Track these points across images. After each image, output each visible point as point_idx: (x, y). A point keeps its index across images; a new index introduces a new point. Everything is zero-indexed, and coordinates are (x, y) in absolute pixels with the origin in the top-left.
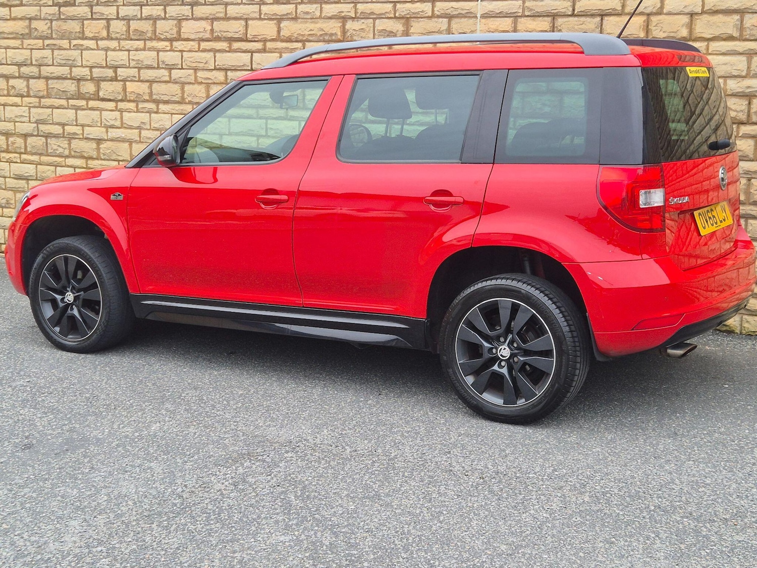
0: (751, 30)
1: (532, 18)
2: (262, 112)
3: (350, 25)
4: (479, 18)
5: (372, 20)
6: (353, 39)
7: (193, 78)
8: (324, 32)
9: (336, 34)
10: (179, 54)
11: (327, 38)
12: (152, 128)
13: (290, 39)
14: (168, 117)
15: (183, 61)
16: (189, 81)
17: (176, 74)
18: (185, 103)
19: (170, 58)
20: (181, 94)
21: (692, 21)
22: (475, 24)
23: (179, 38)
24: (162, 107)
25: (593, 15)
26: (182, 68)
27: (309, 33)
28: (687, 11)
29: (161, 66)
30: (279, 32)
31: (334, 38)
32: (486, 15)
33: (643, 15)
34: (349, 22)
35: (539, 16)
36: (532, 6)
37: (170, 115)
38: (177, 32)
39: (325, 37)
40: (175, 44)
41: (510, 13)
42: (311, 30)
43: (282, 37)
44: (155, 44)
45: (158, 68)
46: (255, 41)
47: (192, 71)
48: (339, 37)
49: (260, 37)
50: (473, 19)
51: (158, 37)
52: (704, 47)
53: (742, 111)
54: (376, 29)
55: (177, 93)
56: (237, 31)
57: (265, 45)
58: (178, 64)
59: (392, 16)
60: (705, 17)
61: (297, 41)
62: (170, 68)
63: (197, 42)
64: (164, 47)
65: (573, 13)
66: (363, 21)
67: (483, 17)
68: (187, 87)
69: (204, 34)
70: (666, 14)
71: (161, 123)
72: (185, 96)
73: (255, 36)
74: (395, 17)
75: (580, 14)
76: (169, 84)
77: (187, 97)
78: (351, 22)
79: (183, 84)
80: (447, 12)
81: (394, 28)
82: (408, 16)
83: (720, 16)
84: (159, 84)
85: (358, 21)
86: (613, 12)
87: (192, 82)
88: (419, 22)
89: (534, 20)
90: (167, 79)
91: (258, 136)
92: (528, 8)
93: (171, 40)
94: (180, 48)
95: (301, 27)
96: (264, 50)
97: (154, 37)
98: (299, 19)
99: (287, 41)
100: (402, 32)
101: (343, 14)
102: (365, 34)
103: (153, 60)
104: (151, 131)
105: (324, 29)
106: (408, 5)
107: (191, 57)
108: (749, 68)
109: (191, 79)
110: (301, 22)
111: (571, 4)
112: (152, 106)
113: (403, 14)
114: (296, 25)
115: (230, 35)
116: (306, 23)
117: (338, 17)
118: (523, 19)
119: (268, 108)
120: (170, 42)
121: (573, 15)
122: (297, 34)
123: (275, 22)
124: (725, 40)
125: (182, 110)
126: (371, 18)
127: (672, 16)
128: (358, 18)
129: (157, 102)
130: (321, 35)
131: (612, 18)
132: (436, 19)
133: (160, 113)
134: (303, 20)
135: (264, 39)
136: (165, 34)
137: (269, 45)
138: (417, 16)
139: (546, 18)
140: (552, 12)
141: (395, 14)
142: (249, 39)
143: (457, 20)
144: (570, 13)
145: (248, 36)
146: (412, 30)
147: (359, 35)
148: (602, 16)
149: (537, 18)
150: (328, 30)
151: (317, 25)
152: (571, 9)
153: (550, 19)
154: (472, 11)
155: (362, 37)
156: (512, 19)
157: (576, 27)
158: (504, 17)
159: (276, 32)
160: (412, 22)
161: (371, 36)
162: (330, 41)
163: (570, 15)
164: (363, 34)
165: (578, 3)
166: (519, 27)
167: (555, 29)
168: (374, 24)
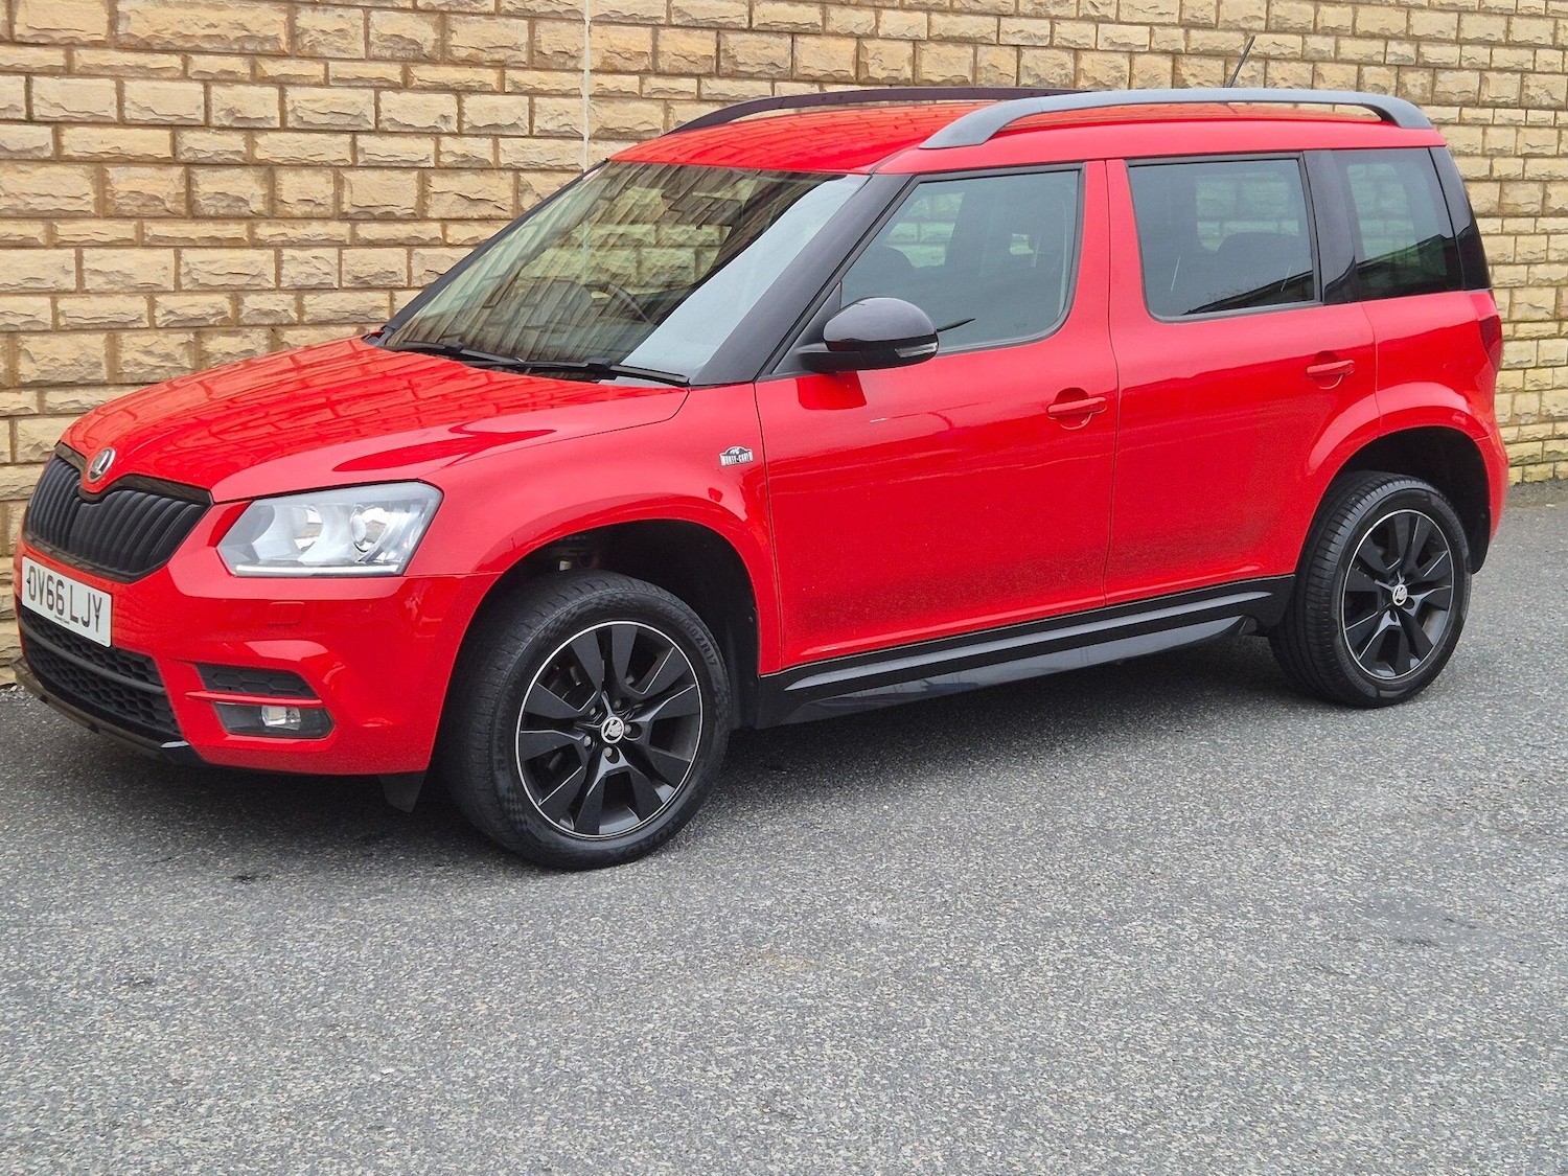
1: (684, 31)
2: (65, 230)
3: (305, 19)
4: (588, 23)
5: (360, 11)
6: (315, 52)
8: (246, 33)
9: (276, 39)
11: (250, 46)
13: (148, 44)
21: (914, 51)
22: (582, 35)
25: (779, 33)
27: (208, 32)
28: (909, 35)
30: (112, 25)
31: (268, 47)
32: (602, 19)
33: (851, 37)
34: (304, 12)
35: (694, 27)
36: (687, 8)
39: (247, 46)
41: (647, 19)
42: (212, 25)
43: (124, 39)
46: (37, 45)
48: (283, 45)
49: (57, 36)
50: (577, 25)
54: (372, 31)
57: (69, 57)
59: (408, 5)
60: (933, 47)
61: (164, 51)
65: (750, 26)
66: (340, 11)
67: (596, 21)
70: (882, 38)
73: (43, 33)
74: (416, 9)
75: (761, 28)
78: (310, 12)
80: (528, 6)
81: (418, 34)
82: (445, 9)
83: (952, 46)
85: (325, 10)
86: (811, 30)
88: (468, 23)
89: (688, 35)
91: (55, 292)
92: (679, 11)
95: (182, 17)
96: (68, 71)
99: (136, 49)
100: (433, 42)
102: (345, 41)
105: (248, 26)
111: (747, 9)
113: (435, 2)
114: (166, 10)
118: (667, 31)
119: (85, 217)
121: (750, 30)
122: (171, 35)
126: (358, 7)
127: (890, 42)
128: (328, 4)
130: (237, 39)
131: (807, 40)
132: (504, 20)
135: (67, 41)
137: (84, 57)
138: (466, 11)
139: (706, 33)
140: (719, 21)
142: (18, 39)
143: (547, 25)
144: (745, 26)
145: (18, 30)
146: (455, 40)
147: (331, 44)
148: (793, 34)
149: (691, 32)
150: (254, 27)
151: (224, 14)
152: (747, 18)
153: (713, 34)
154: (577, 7)
155: (338, 49)
156: (650, 29)
157: (758, 52)
158: (637, 24)
159: (106, 25)
160: (455, 22)
161: (361, 47)
162: (259, 54)
163: (744, 30)
164: (341, 43)
165: (756, 8)
166: (663, 46)
167: (722, 54)
168: (367, 20)
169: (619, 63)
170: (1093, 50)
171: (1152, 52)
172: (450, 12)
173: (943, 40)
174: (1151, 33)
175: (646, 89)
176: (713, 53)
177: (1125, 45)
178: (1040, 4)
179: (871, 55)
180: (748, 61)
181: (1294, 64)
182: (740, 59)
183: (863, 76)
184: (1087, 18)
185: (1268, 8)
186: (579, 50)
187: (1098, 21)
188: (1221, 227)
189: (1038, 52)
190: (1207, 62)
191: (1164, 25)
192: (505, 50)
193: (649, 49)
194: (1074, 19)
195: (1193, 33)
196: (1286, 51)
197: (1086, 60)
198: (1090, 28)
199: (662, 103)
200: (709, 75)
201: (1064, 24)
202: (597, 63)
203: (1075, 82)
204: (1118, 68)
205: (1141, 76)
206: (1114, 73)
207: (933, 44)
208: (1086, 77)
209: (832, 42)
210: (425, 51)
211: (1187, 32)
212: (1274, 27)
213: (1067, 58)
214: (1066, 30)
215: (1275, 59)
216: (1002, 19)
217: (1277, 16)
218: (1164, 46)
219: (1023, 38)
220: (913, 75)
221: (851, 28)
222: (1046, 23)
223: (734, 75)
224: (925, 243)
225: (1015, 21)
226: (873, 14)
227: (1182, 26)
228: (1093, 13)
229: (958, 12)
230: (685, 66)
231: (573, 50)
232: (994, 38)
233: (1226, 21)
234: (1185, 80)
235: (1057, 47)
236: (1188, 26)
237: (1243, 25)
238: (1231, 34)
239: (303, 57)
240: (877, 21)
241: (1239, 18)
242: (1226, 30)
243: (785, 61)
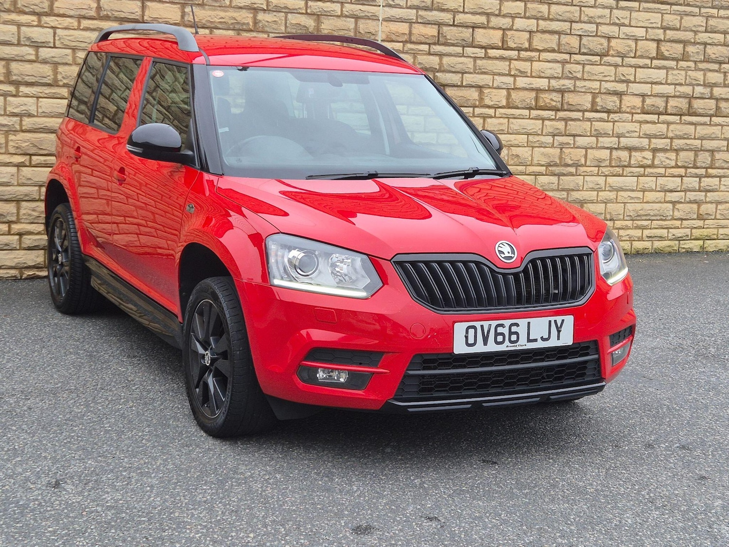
0: (565, 46)
1: (423, 25)
3: (261, 16)
4: (381, 21)
5: (283, 14)
7: (70, 58)
8: (236, 21)
9: (248, 24)
10: (51, 31)
11: (237, 27)
12: (8, 113)
14: (33, 101)
15: (57, 38)
16: (64, 61)
17: (44, 53)
18: (57, 86)
19: (38, 34)
20: (53, 75)
21: (530, 36)
22: (378, 26)
23: (51, 13)
24: (23, 89)
25: (467, 27)
26: (55, 47)
27: (220, 20)
28: (528, 29)
29: (22, 43)
30: (183, 17)
31: (244, 27)
32: (387, 19)
33: (500, 29)
34: (260, 14)
36: (424, 15)
37: (35, 99)
38: (49, 6)
39: (236, 26)
40: (45, 19)
41: (407, 19)
42: (222, 18)
43: (187, 23)
44: (14, 17)
45: (19, 44)
47: (69, 51)
48: (251, 27)
50: (376, 21)
51: (21, 9)
52: (538, 56)
53: (559, 101)
54: (288, 22)
55: (48, 74)
56: (133, 11)
58: (50, 42)
59: (304, 11)
62: (37, 46)
63: (77, 19)
64: (30, 21)
65: (454, 24)
66: (275, 13)
67: (385, 20)
68: (61, 69)
69: (87, 11)
70: (515, 30)
71: (23, 108)
72: (59, 77)
74: (307, 13)
75: (458, 24)
76: (36, 64)
77: (62, 79)
78: (262, 14)
79: (56, 65)
80: (355, 13)
83: (548, 34)
84: (20, 63)
85: (270, 13)
86: (482, 26)
87: (69, 62)
88: (329, 19)
89: (425, 27)
90: (33, 58)
92: (421, 17)
93: (39, 15)
94: (52, 24)
95: (209, 14)
97: (12, 9)
98: (206, 5)
101: (255, 6)
103: (13, 36)
104: (5, 117)
105: (237, 18)
106: (320, 4)
107: (70, 36)
108: (563, 72)
109: (69, 60)
110: (209, 10)
112: (11, 89)
113: (315, 11)
114: (204, 12)
115: (123, 15)
116: (215, 10)
117: (249, 7)
118: (416, 25)
120: (37, 16)
121: (454, 25)
122: (206, 21)
123: (179, 6)
124: (549, 51)
125: (54, 93)
127: (519, 32)
128: (270, 10)
129: (17, 84)
130: (232, 24)
131: (480, 30)
132: (344, 19)
133: (20, 96)
134: (211, 7)
136: (32, 7)
138: (328, 15)
139: (433, 26)
140: (439, 21)
141: (306, 10)
142: (146, 21)
143: (363, 21)
144: (451, 24)
145: (145, 18)
146: (323, 26)
147: (271, 26)
148: (473, 28)
149: (427, 25)
150: (239, 19)
151: (227, 14)
152: (452, 20)
153: (437, 27)
154: (377, 14)
155: (274, 29)
156: (408, 24)
157: (457, 35)
158: (403, 22)
159: (180, 17)
160: (323, 19)
161: (283, 28)
162: (241, 30)
163: (451, 25)
164: (275, 26)
165: (457, 16)
166: (414, 31)
167: (440, 35)
168: (286, 17)
169: (394, 37)
170: (617, 38)
171: (646, 39)
172: (321, 15)
173: (544, 32)
174: (647, 32)
175: (406, 49)
176: (436, 34)
177: (633, 36)
178: (591, 17)
179: (509, 37)
180: (452, 38)
181: (720, 47)
182: (448, 37)
183: (505, 46)
184: (615, 24)
185: (706, 22)
186: (376, 31)
187: (620, 25)
188: (681, 118)
189: (590, 38)
190: (674, 45)
191: (653, 28)
192: (344, 31)
193: (407, 32)
194: (608, 24)
195: (668, 32)
196: (716, 41)
197: (614, 43)
198: (616, 29)
199: (412, 55)
200: (434, 44)
201: (604, 26)
202: (384, 37)
203: (608, 51)
204: (629, 46)
205: (641, 50)
206: (627, 48)
207: (539, 34)
208: (613, 50)
209: (491, 31)
210: (310, 30)
211: (665, 31)
212: (709, 30)
213: (604, 42)
214: (604, 29)
215: (710, 44)
216: (573, 23)
217: (711, 25)
218: (653, 37)
219: (583, 32)
220: (529, 46)
221: (501, 25)
222: (595, 26)
223: (446, 44)
224: (532, 119)
225: (579, 24)
226: (511, 20)
227: (662, 29)
228: (618, 22)
229: (552, 20)
230: (423, 39)
231: (373, 32)
232: (569, 31)
233: (684, 27)
234: (663, 53)
235: (599, 36)
236: (665, 29)
237: (694, 29)
238: (687, 33)
239: (259, 32)
240: (513, 23)
241: (691, 26)
242: (684, 31)
243: (469, 39)
